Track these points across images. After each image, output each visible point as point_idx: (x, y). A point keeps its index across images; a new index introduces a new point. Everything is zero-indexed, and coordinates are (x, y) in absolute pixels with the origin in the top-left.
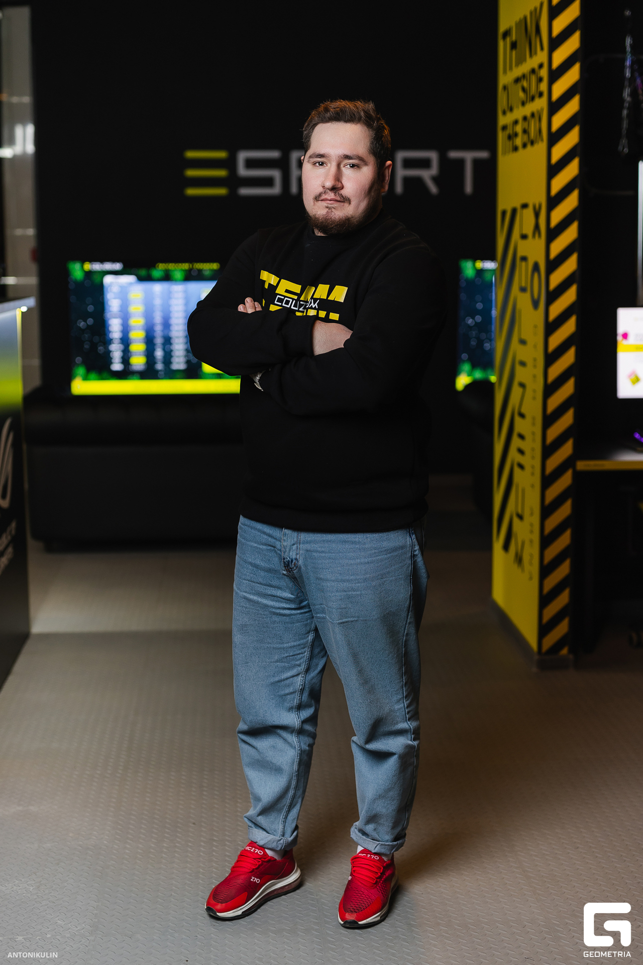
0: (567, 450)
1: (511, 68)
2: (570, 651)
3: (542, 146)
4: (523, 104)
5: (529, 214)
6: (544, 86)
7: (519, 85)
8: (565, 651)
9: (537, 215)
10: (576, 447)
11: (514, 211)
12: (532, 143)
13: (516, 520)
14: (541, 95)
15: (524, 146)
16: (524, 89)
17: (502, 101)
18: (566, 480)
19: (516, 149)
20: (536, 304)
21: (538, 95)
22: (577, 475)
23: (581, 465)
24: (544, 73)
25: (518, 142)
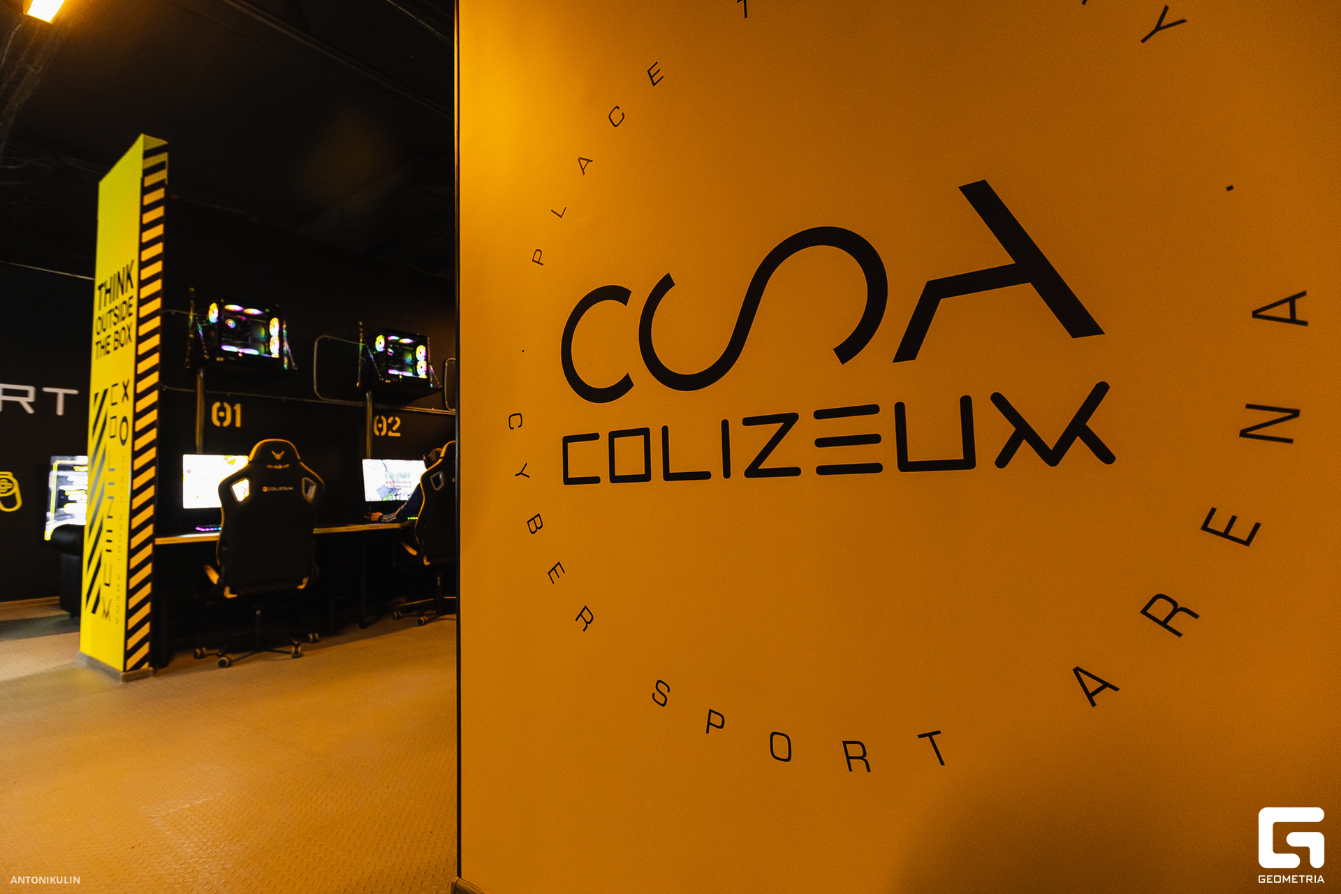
0: (149, 531)
1: (105, 305)
2: (150, 666)
3: (131, 345)
4: (115, 324)
5: (120, 389)
6: (133, 310)
7: (112, 313)
8: (146, 666)
9: (125, 387)
10: (155, 529)
11: (106, 392)
12: (122, 345)
13: (104, 588)
14: (130, 315)
15: (116, 349)
16: (116, 315)
17: (96, 325)
18: (148, 551)
19: (108, 352)
20: (123, 442)
21: (127, 315)
22: (156, 548)
23: (159, 541)
24: (134, 302)
25: (110, 348)
